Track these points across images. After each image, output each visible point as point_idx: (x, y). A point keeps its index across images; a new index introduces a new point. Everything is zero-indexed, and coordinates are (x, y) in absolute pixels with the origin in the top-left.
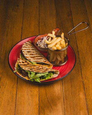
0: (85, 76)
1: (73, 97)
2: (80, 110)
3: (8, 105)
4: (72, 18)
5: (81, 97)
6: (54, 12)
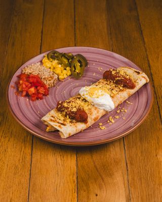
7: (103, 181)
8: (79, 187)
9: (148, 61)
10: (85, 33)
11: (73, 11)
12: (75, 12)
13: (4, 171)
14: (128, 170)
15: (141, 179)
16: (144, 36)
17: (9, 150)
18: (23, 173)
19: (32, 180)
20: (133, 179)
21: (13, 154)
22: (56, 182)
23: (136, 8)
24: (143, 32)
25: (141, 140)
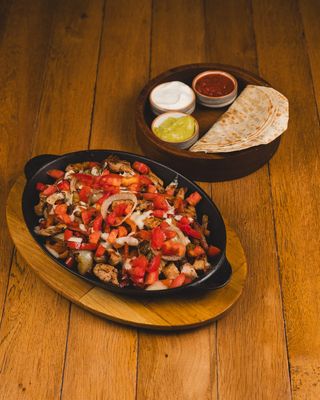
0: (286, 240)
1: (245, 304)
2: (264, 342)
3: (47, 322)
4: (257, 59)
5: (269, 304)
6: (200, 38)
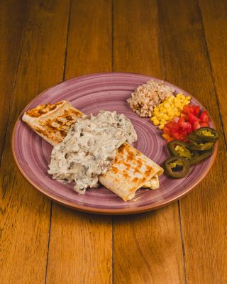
7: (150, 270)
8: (116, 279)
9: (216, 96)
10: (127, 55)
11: (110, 22)
12: (113, 24)
13: (11, 255)
14: (184, 255)
15: (202, 267)
16: (211, 61)
17: (18, 224)
18: (37, 258)
19: (50, 268)
20: (192, 268)
21: (23, 230)
22: (84, 272)
23: (201, 19)
24: (210, 54)
25: (204, 210)
